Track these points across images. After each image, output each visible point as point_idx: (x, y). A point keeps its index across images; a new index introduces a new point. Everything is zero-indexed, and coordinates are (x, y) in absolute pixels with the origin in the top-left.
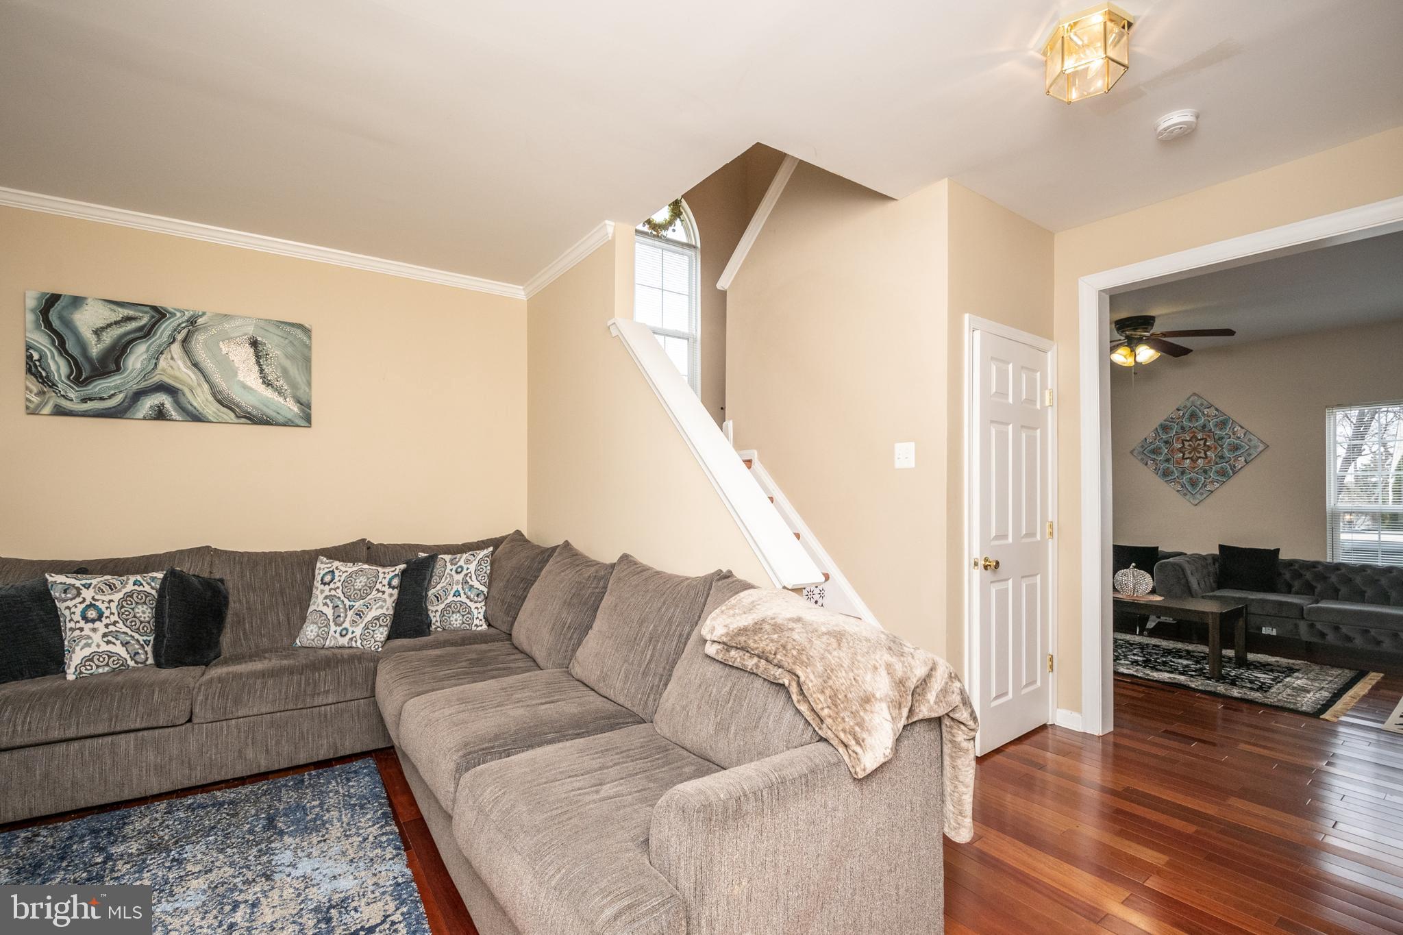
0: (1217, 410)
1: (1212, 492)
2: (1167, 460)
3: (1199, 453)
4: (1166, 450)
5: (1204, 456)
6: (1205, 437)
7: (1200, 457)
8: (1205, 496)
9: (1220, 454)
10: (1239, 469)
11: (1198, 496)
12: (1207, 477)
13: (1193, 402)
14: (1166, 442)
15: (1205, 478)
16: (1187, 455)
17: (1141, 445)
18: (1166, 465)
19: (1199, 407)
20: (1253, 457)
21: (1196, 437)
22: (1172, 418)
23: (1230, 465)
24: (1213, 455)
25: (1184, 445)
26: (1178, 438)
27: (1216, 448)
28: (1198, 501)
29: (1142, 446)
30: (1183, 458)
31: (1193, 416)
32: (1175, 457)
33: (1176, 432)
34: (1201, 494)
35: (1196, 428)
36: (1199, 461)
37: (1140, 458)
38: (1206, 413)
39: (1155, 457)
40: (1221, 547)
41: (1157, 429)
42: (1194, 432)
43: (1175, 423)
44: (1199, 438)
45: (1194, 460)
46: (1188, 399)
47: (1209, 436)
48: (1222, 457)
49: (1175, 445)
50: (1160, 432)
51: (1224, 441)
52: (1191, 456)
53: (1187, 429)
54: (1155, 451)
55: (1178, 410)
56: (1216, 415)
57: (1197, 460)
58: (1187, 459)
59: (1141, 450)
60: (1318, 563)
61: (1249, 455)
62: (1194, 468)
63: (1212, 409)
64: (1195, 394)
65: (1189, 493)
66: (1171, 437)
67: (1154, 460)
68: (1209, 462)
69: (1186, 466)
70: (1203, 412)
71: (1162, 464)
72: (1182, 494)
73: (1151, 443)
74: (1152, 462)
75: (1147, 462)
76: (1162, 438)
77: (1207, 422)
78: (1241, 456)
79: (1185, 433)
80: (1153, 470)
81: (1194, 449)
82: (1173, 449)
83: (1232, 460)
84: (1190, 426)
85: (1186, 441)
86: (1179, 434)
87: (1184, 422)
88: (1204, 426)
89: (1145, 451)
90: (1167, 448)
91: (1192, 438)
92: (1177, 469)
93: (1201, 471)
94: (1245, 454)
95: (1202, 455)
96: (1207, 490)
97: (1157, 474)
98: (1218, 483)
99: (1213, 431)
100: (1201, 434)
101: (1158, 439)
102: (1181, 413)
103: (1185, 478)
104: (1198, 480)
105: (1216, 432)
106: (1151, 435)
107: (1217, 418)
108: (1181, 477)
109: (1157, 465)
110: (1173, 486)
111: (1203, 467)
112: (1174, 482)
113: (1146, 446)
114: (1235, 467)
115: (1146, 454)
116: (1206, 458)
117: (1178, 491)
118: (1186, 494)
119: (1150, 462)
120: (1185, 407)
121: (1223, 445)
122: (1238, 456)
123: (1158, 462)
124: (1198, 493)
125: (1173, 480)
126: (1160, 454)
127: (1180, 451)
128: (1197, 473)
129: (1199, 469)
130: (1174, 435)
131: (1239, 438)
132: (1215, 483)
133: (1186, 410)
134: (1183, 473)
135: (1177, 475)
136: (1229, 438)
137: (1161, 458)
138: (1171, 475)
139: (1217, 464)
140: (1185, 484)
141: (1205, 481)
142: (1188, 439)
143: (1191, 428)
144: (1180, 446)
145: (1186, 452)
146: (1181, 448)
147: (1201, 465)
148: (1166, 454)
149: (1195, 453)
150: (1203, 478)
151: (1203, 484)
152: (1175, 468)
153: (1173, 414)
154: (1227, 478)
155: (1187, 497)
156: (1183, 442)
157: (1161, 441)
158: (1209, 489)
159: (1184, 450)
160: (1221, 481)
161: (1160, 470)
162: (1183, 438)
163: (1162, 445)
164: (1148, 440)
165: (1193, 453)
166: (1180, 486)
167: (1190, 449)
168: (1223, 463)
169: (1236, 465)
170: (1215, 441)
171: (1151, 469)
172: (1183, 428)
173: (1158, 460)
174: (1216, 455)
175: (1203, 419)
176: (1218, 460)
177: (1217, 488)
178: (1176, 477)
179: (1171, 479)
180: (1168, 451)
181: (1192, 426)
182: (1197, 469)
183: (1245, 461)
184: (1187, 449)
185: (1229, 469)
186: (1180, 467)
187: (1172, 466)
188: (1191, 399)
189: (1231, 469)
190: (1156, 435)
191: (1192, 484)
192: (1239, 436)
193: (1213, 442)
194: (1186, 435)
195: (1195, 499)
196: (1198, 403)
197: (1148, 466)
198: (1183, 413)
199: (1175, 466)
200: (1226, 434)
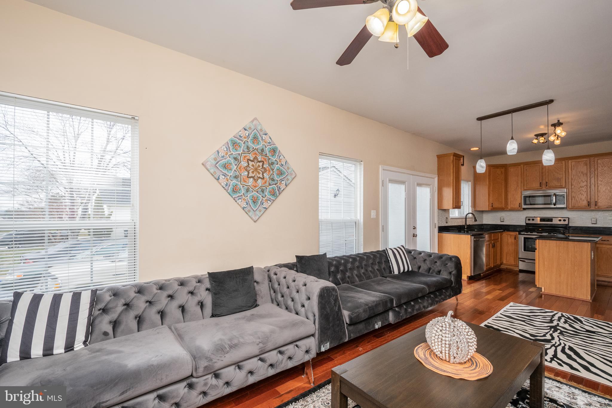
0: (269, 138)
1: (266, 209)
2: (236, 177)
3: (259, 173)
4: (235, 167)
5: (262, 177)
6: (263, 160)
7: (260, 178)
8: (262, 212)
9: (272, 177)
10: (282, 191)
11: (257, 212)
12: (264, 196)
13: (255, 125)
14: (235, 159)
15: (262, 197)
16: (251, 175)
17: (213, 157)
18: (235, 181)
19: (259, 131)
20: (289, 182)
21: (257, 159)
22: (240, 136)
23: (277, 186)
24: (268, 177)
25: (249, 164)
26: (245, 157)
27: (269, 171)
28: (258, 217)
29: (215, 159)
31: (255, 139)
32: (242, 174)
33: (243, 151)
34: (260, 211)
35: (257, 150)
36: (259, 180)
37: (212, 171)
38: (264, 138)
39: (226, 172)
40: (297, 257)
41: (228, 142)
42: (256, 154)
43: (242, 141)
44: (259, 160)
45: (256, 181)
46: (252, 122)
47: (265, 160)
48: (273, 180)
49: (242, 163)
50: (231, 148)
51: (274, 165)
53: (251, 150)
54: (226, 166)
55: (245, 129)
56: (269, 143)
58: (251, 177)
59: (214, 162)
61: (288, 180)
62: (255, 187)
63: (267, 136)
64: (257, 119)
65: (252, 210)
66: (239, 154)
67: (225, 175)
68: (265, 182)
69: (250, 184)
70: (262, 137)
71: (232, 181)
72: (246, 211)
73: (223, 157)
74: (224, 177)
75: (219, 177)
76: (232, 154)
77: (264, 147)
78: (283, 181)
79: (250, 154)
80: (224, 186)
81: (256, 169)
82: (240, 167)
83: (279, 182)
84: (253, 148)
85: (250, 161)
86: (245, 153)
87: (249, 143)
88: (262, 150)
89: (217, 164)
90: (236, 165)
91: (254, 158)
92: (243, 187)
93: (260, 190)
94: (286, 179)
95: (261, 176)
96: (264, 208)
97: (227, 191)
98: (270, 201)
99: (268, 156)
100: (260, 157)
101: (228, 154)
102: (247, 133)
103: (249, 196)
104: (258, 198)
105: (270, 157)
106: (223, 148)
107: (270, 145)
108: (246, 195)
109: (228, 181)
110: (240, 203)
111: (261, 186)
112: (240, 199)
113: (218, 160)
114: (280, 189)
115: (218, 168)
116: (263, 178)
117: (243, 208)
118: (249, 211)
119: (222, 177)
120: (250, 128)
121: (273, 170)
122: (282, 180)
123: (228, 178)
124: (258, 210)
125: (240, 197)
126: (230, 170)
127: (246, 170)
128: (257, 192)
129: (258, 188)
130: (242, 153)
131: (282, 165)
132: (269, 202)
133: (250, 131)
134: (248, 190)
135: (243, 192)
136: (277, 164)
137: (231, 174)
138: (239, 192)
139: (270, 185)
140: (249, 202)
141: (262, 199)
142: (252, 159)
143: (254, 149)
144: (246, 165)
145: (250, 172)
146: (246, 166)
147: (260, 185)
148: (235, 170)
149: (256, 173)
150: (261, 196)
151: (261, 202)
152: (241, 186)
153: (241, 133)
154: (276, 198)
155: (250, 214)
156: (248, 161)
157: (232, 157)
158: (265, 206)
159: (249, 169)
160: (272, 200)
161: (230, 186)
162: (248, 158)
163: (232, 161)
164: (220, 153)
165: (255, 173)
166: (245, 203)
167: (253, 169)
168: (274, 184)
169: (281, 187)
170: (269, 165)
171: (223, 184)
172: (248, 148)
173: (228, 176)
174: (269, 177)
175: (262, 144)
176: (271, 181)
177: (270, 206)
178: (242, 194)
179: (239, 196)
180: (236, 168)
181: (255, 148)
182: (257, 188)
183: (286, 184)
184: (250, 169)
185: (277, 190)
186: (245, 185)
187: (240, 183)
188: (254, 123)
189: (278, 190)
190: (227, 150)
191: (254, 202)
192: (283, 164)
193: (268, 165)
194: (250, 155)
195: (255, 215)
196: (259, 128)
197: (220, 181)
198: (249, 134)
199: (242, 183)
200: (276, 160)
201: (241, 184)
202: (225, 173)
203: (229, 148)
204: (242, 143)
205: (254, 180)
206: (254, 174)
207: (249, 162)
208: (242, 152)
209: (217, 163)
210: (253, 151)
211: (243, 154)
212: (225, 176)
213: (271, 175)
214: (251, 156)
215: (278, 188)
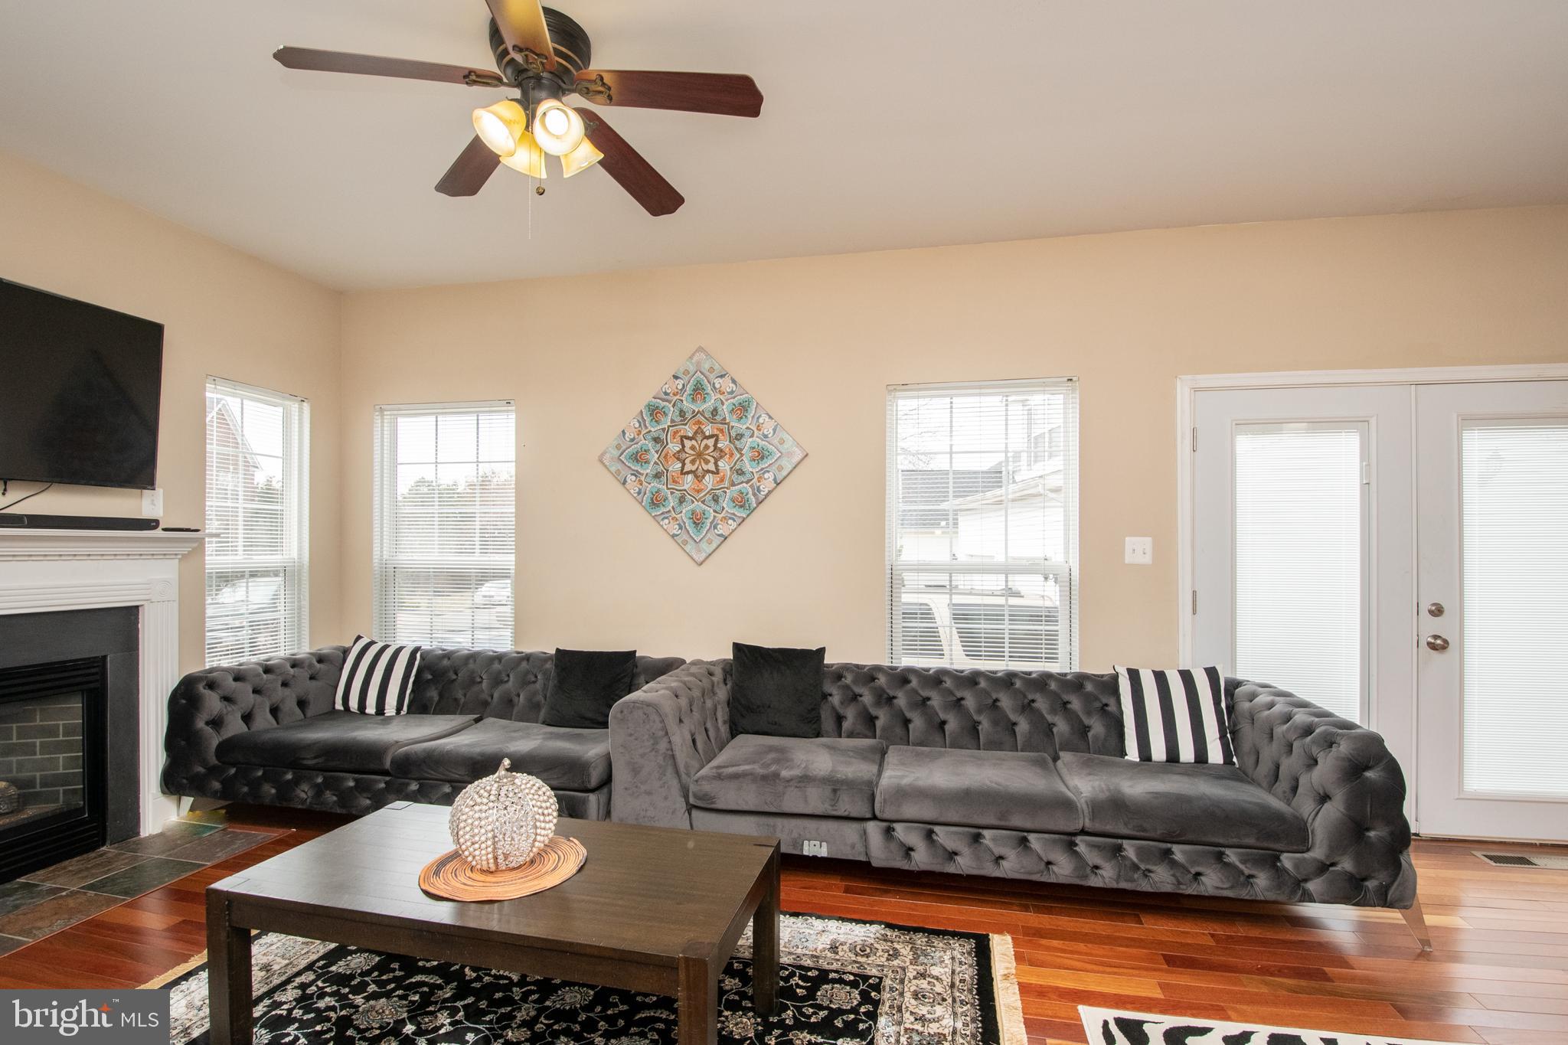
0: (734, 382)
1: (726, 538)
2: (657, 476)
3: (707, 462)
4: (657, 456)
5: (713, 469)
6: (716, 432)
7: (708, 471)
8: (714, 545)
9: (737, 467)
10: (767, 496)
11: (704, 545)
12: (718, 509)
13: (698, 363)
14: (656, 440)
15: (715, 511)
16: (688, 467)
17: (616, 443)
18: (655, 484)
19: (707, 374)
20: (784, 473)
21: (703, 433)
22: (666, 394)
23: (752, 486)
24: (728, 468)
25: (683, 446)
26: (675, 433)
27: (732, 455)
28: (704, 555)
29: (618, 447)
30: (683, 473)
31: (698, 391)
32: (670, 469)
33: (672, 421)
34: (710, 542)
35: (702, 413)
36: (707, 477)
37: (613, 469)
38: (717, 386)
39: (637, 467)
40: (737, 647)
41: (641, 411)
42: (699, 422)
43: (670, 402)
44: (707, 434)
45: (699, 478)
46: (691, 358)
47: (722, 431)
48: (741, 472)
49: (670, 445)
50: (648, 419)
51: (744, 440)
52: (694, 468)
53: (689, 415)
54: (638, 457)
55: (676, 377)
56: (732, 392)
57: (703, 477)
58: (688, 473)
59: (616, 453)
60: (878, 668)
61: (780, 468)
62: (698, 491)
63: (727, 379)
64: (700, 349)
65: (691, 541)
66: (664, 430)
67: (636, 474)
68: (722, 480)
69: (686, 487)
70: (714, 384)
71: (650, 484)
72: (679, 542)
73: (632, 440)
74: (634, 478)
75: (625, 479)
76: (650, 431)
77: (718, 404)
78: (768, 472)
79: (686, 424)
80: (635, 495)
81: (700, 455)
82: (666, 455)
83: (756, 477)
84: (694, 411)
85: (686, 439)
86: (676, 425)
87: (685, 402)
88: (715, 412)
89: (623, 456)
90: (657, 452)
91: (696, 433)
92: (672, 493)
93: (709, 497)
94: (774, 467)
95: (711, 467)
96: (719, 535)
97: (641, 503)
98: (734, 521)
99: (727, 421)
100: (709, 427)
101: (643, 433)
102: (680, 383)
103: (684, 511)
104: (704, 514)
105: (732, 424)
106: (632, 424)
107: (734, 398)
108: (678, 510)
109: (641, 484)
110: (665, 527)
111: (712, 489)
112: (667, 518)
113: (624, 447)
114: (759, 490)
115: (623, 462)
116: (717, 472)
117: (673, 536)
118: (685, 542)
119: (631, 478)
120: (686, 372)
121: (742, 450)
122: (764, 471)
123: (643, 478)
124: (705, 540)
125: (665, 515)
126: (645, 463)
127: (678, 459)
128: (703, 502)
129: (706, 495)
130: (669, 427)
131: (766, 436)
132: (730, 522)
133: (687, 378)
134: (682, 500)
135: (672, 505)
136: (752, 436)
137: (648, 471)
138: (663, 506)
139: (733, 484)
140: (685, 523)
141: (715, 517)
142: (690, 435)
143: (695, 414)
144: (678, 449)
145: (687, 461)
146: (679, 452)
147: (710, 487)
148: (655, 463)
149: (700, 462)
150: (712, 511)
151: (711, 523)
152: (669, 492)
153: (667, 386)
154: (748, 512)
155: (688, 548)
156: (682, 441)
157: (649, 437)
158: (721, 532)
159: (684, 456)
160: (739, 517)
161: (645, 494)
162: (682, 433)
163: (650, 445)
164: (627, 435)
165: (698, 462)
166: (677, 527)
167: (693, 455)
168: (742, 482)
169: (761, 488)
170: (730, 441)
171: (632, 491)
172: (682, 413)
173: (642, 474)
174: (732, 468)
175: (714, 398)
176: (735, 477)
177: (733, 531)
178: (670, 508)
179: (662, 513)
180: (658, 458)
181: (696, 411)
182: (704, 493)
183: (775, 480)
184: (688, 455)
185: (750, 495)
186: (677, 490)
187: (665, 487)
188: (695, 359)
189: (754, 495)
190: (640, 426)
191: (695, 523)
192: (766, 433)
193: (728, 443)
194: (687, 427)
195: (699, 551)
196: (706, 366)
197: (627, 485)
198: (684, 385)
199: (669, 486)
200: (748, 428)
201: (668, 489)
202: (637, 471)
203: (644, 421)
204: (670, 406)
205: (696, 477)
206: (696, 466)
207: (685, 441)
208: (669, 424)
209: (622, 454)
210: (694, 417)
211: (671, 429)
212: (636, 476)
213: (736, 463)
214: (688, 429)
215: (753, 490)
